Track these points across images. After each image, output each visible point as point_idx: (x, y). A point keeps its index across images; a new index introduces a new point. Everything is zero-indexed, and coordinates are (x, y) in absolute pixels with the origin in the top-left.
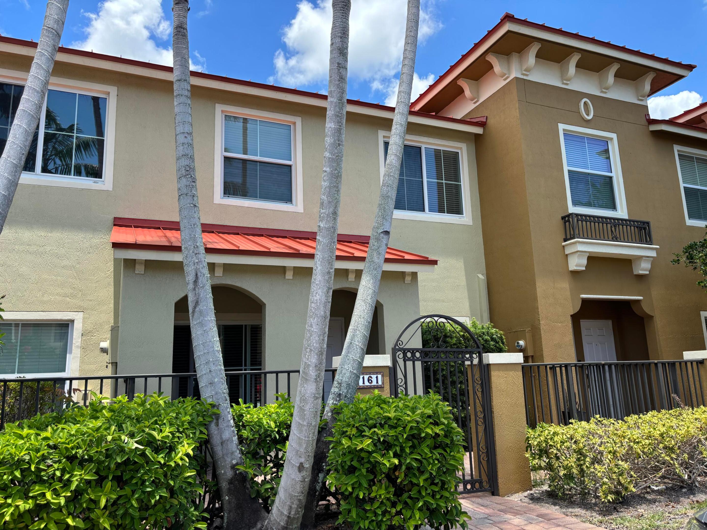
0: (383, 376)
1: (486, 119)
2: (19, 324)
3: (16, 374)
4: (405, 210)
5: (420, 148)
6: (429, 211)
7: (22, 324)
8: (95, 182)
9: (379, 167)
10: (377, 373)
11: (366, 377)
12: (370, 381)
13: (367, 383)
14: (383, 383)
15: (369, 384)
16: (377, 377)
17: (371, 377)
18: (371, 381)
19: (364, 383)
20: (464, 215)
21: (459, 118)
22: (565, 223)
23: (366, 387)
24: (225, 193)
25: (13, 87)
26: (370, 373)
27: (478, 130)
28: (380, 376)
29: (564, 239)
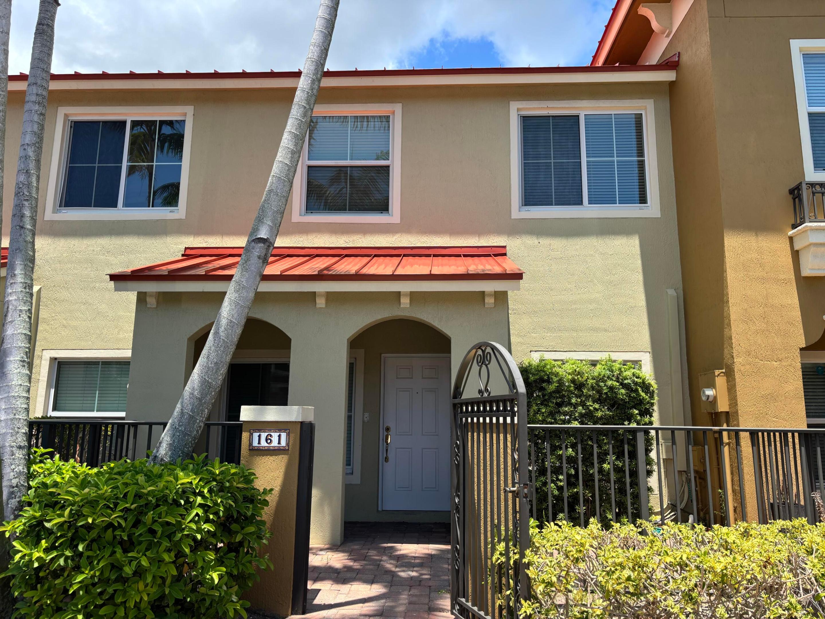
0: (288, 435)
1: (679, 57)
2: (99, 362)
3: (95, 412)
4: (552, 205)
5: (578, 116)
6: (589, 204)
7: (102, 362)
8: (171, 212)
9: (510, 151)
10: (280, 430)
11: (264, 435)
12: (269, 441)
13: (264, 443)
14: (288, 444)
15: (267, 445)
16: (279, 436)
17: (271, 436)
18: (271, 440)
19: (259, 443)
20: (649, 204)
21: (655, 64)
22: (794, 199)
23: (261, 448)
24: (307, 209)
25: (101, 123)
26: (270, 431)
27: (669, 76)
28: (284, 435)
29: (792, 225)
